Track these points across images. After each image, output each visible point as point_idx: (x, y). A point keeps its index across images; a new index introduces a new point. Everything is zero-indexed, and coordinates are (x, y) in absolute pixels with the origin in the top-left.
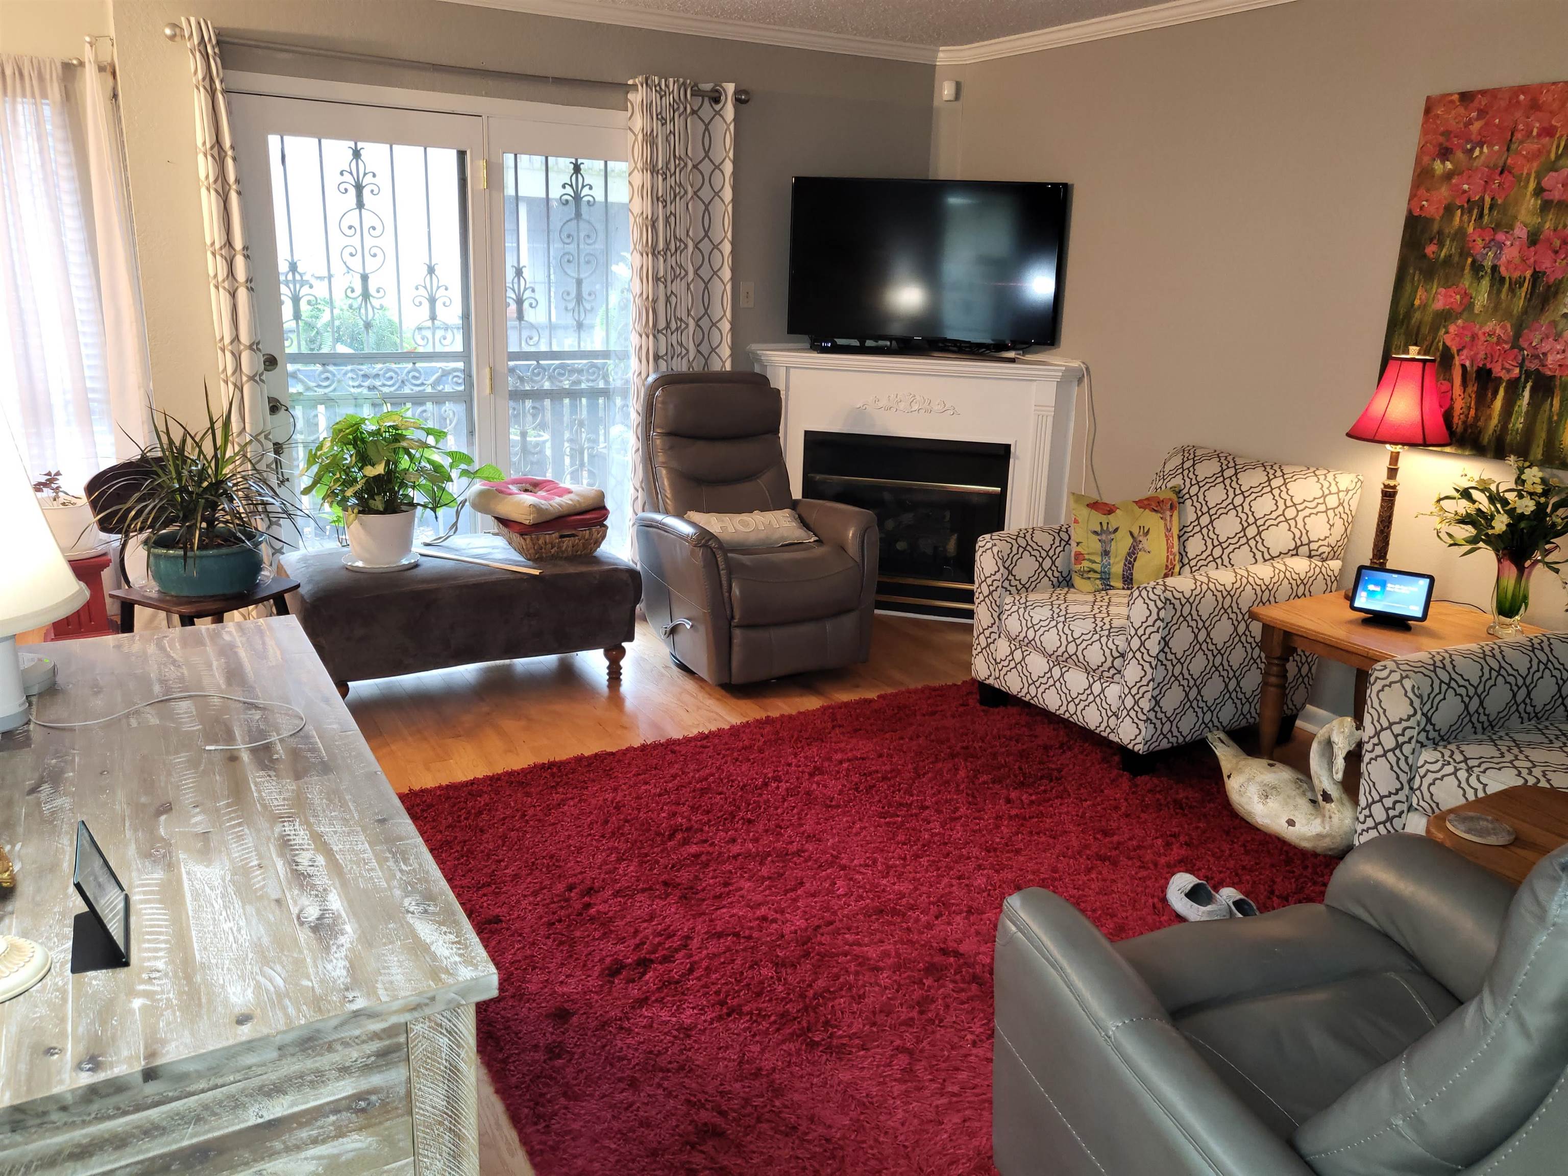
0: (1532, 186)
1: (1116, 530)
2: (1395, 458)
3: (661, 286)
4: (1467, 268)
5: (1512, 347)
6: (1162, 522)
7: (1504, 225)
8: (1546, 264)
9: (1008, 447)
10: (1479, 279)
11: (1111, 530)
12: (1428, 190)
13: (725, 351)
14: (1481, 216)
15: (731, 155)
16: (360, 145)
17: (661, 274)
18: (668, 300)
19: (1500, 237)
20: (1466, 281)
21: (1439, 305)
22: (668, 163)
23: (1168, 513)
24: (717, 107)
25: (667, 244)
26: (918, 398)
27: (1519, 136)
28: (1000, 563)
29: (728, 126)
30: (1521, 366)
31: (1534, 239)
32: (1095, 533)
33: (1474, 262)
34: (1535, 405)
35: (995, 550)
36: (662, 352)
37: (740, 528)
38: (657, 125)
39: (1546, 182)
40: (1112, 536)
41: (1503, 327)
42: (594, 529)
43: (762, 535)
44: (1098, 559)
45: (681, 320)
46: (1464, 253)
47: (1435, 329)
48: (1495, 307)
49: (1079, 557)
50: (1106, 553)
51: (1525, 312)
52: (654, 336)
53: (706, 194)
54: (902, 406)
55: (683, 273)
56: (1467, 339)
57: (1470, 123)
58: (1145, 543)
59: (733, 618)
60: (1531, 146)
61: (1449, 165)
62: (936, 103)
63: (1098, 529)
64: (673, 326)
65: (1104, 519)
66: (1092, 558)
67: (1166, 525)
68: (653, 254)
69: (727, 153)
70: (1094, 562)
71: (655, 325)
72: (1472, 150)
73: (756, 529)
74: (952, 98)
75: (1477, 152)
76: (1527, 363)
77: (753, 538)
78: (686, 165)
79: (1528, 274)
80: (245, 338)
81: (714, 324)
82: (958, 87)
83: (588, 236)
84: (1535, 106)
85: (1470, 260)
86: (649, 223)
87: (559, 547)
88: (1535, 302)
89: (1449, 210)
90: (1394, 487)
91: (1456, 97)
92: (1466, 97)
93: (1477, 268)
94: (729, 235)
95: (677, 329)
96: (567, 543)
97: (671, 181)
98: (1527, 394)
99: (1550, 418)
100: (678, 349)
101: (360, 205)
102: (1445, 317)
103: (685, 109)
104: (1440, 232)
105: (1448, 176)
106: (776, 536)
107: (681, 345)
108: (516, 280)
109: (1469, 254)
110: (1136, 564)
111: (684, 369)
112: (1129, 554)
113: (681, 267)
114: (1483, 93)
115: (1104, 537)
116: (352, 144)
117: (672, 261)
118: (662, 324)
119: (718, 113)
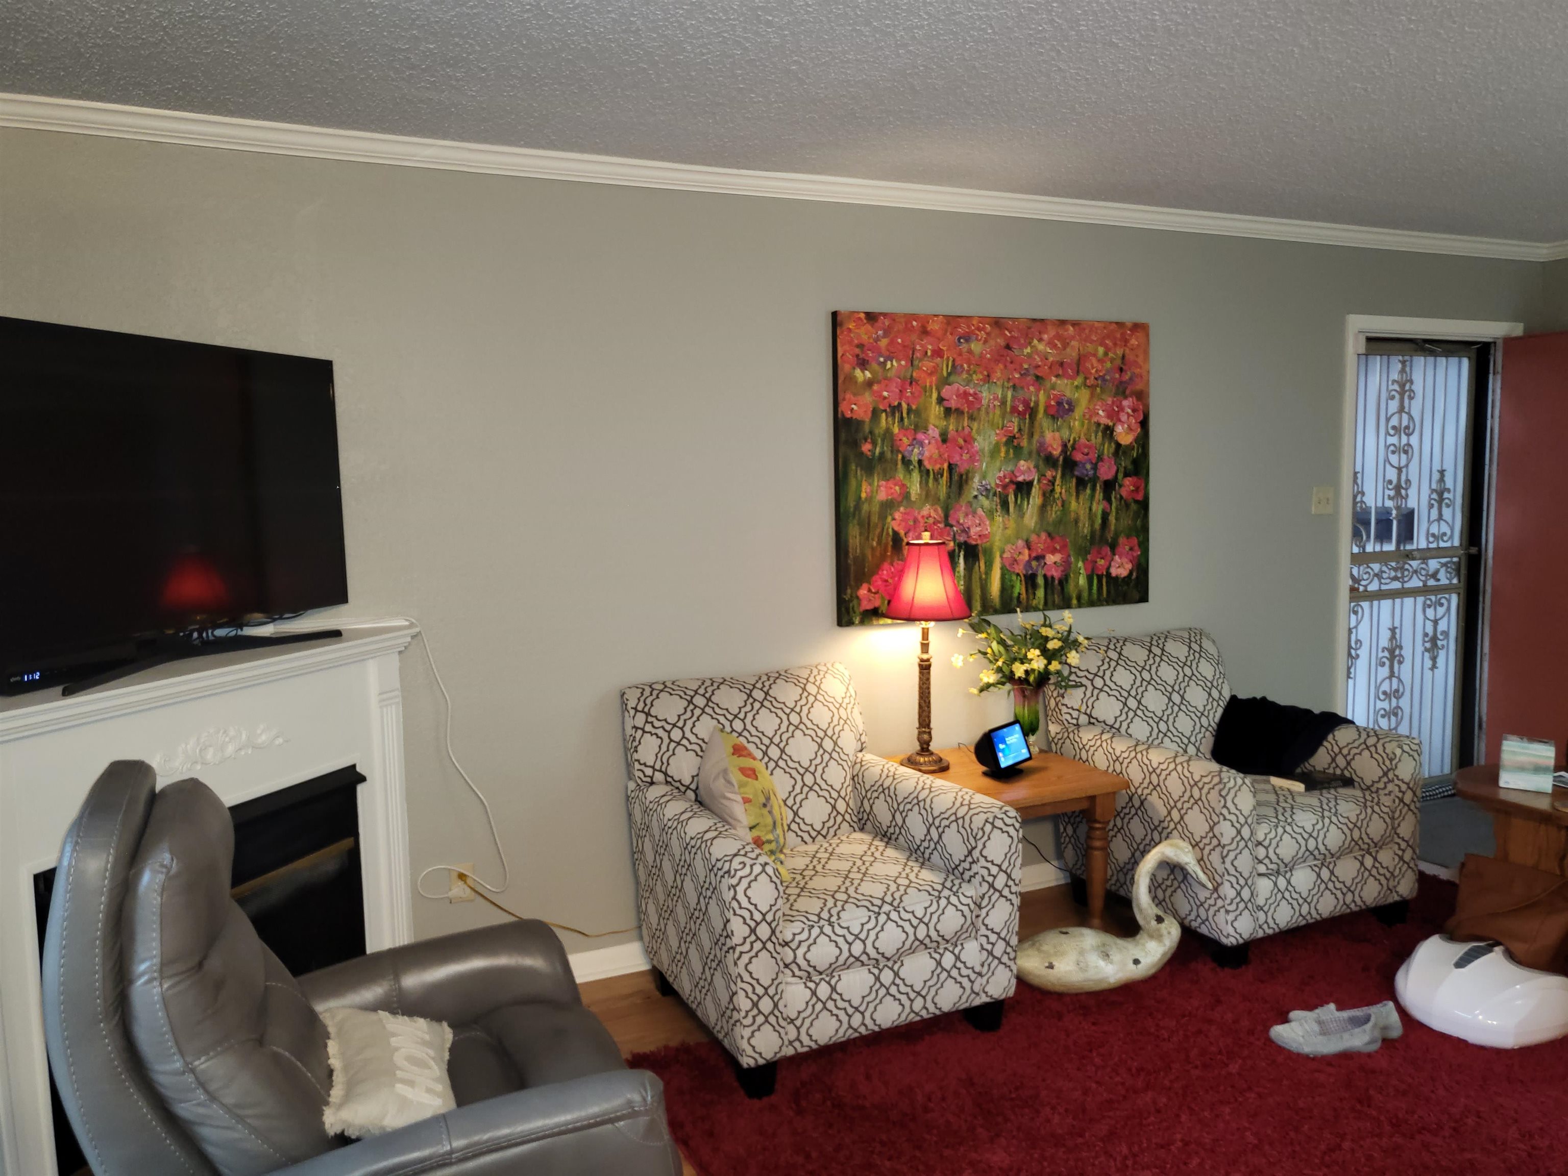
0: (935, 395)
2: (925, 634)
4: (900, 463)
5: (946, 526)
7: (920, 427)
8: (956, 459)
10: (910, 472)
12: (855, 395)
14: (902, 419)
19: (920, 436)
20: (900, 474)
21: (882, 496)
27: (918, 355)
30: (954, 539)
31: (944, 438)
33: (903, 458)
34: (969, 569)
39: (946, 391)
41: (935, 510)
46: (895, 450)
47: (883, 517)
48: (928, 496)
51: (949, 497)
56: (911, 523)
57: (877, 340)
60: (927, 365)
61: (868, 374)
72: (884, 363)
75: (889, 365)
76: (957, 537)
79: (946, 466)
84: (925, 332)
85: (900, 456)
88: (955, 488)
89: (875, 413)
90: (928, 660)
91: (862, 316)
92: (871, 317)
93: (906, 462)
98: (961, 561)
99: (980, 578)
102: (888, 506)
104: (871, 432)
105: (869, 384)
109: (899, 451)
114: (885, 315)
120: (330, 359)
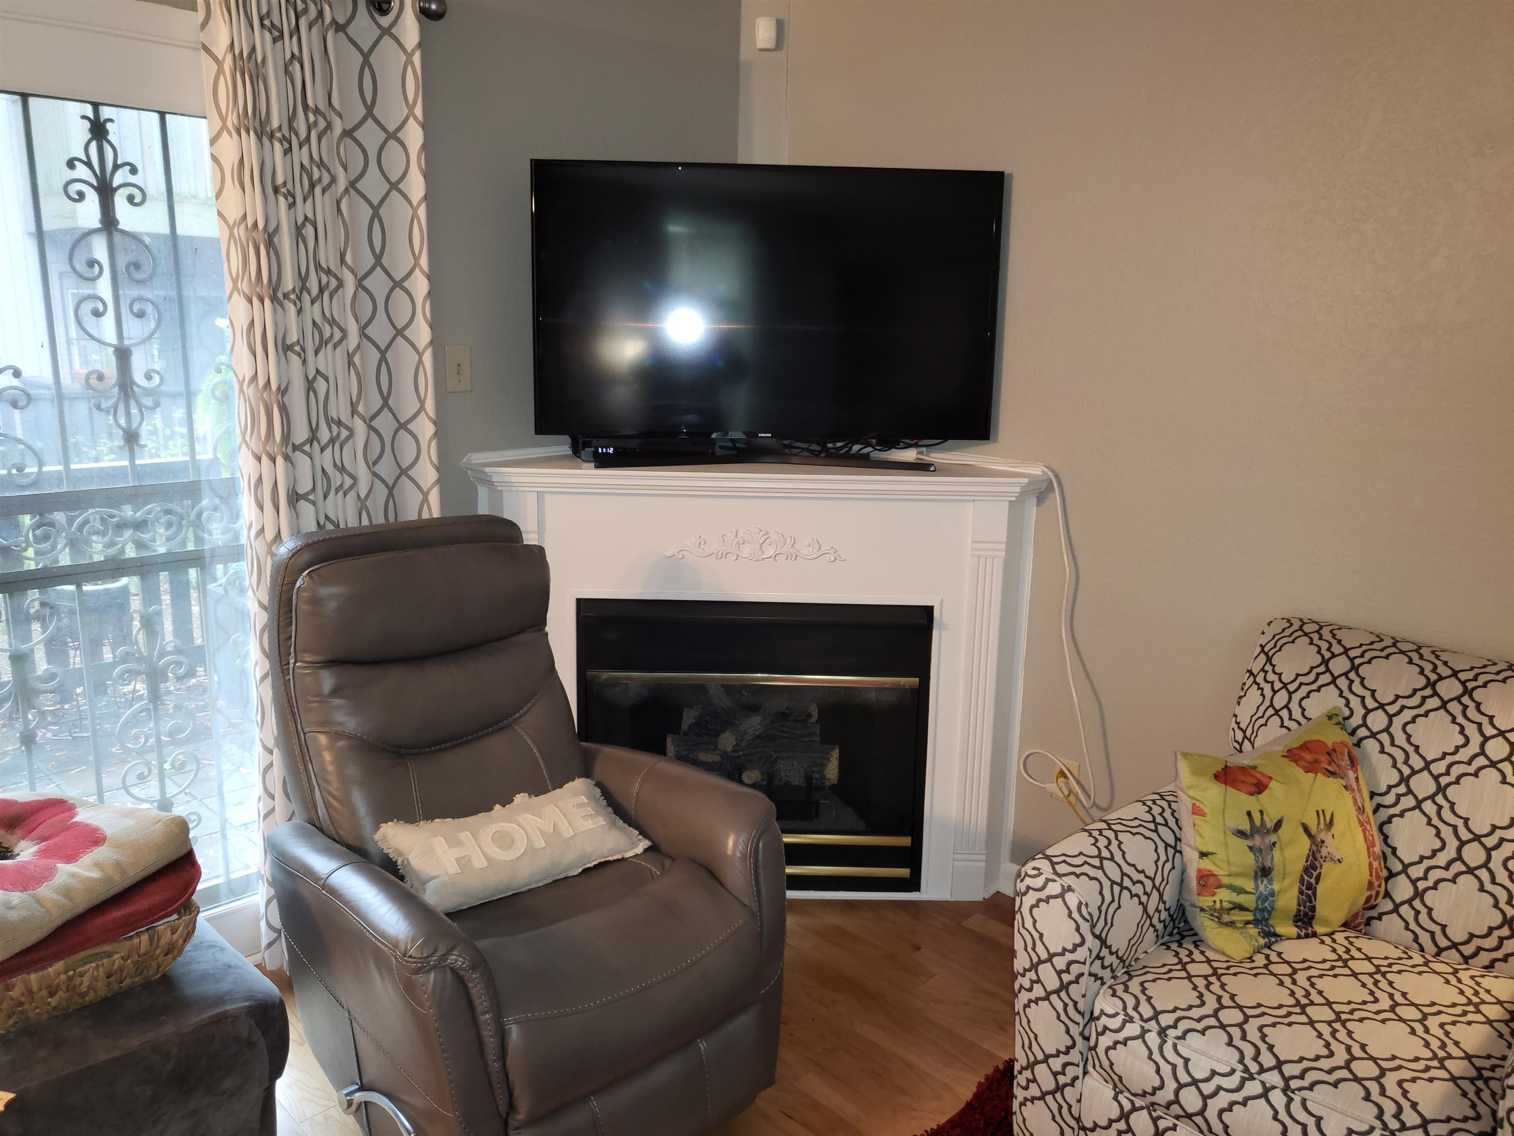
1: (1278, 824)
3: (295, 360)
6: (1347, 795)
9: (928, 611)
11: (1270, 824)
13: (427, 473)
15: (418, 111)
17: (293, 337)
18: (310, 386)
22: (292, 118)
23: (1351, 774)
24: (385, 21)
25: (303, 279)
26: (774, 537)
28: (1085, 927)
29: (409, 56)
32: (1241, 834)
35: (1072, 900)
36: (304, 486)
37: (497, 853)
38: (262, 40)
40: (1273, 838)
44: (1249, 885)
45: (339, 423)
49: (1207, 881)
50: (1264, 872)
52: (287, 458)
53: (373, 185)
54: (746, 551)
55: (338, 335)
58: (1332, 846)
59: (512, 1106)
62: (745, 53)
63: (1246, 826)
64: (324, 435)
65: (1251, 803)
66: (1239, 882)
67: (1355, 800)
68: (274, 298)
69: (411, 108)
70: (1241, 891)
71: (286, 437)
73: (531, 850)
74: (771, 44)
78: (329, 126)
81: (402, 426)
82: (780, 26)
83: (137, 266)
86: (260, 237)
94: (424, 262)
95: (332, 441)
97: (301, 156)
100: (336, 479)
103: (321, 14)
107: (342, 469)
110: (1320, 888)
111: (352, 519)
112: (1306, 870)
113: (333, 322)
115: (1257, 841)
117: (314, 312)
118: (301, 434)
119: (386, 31)
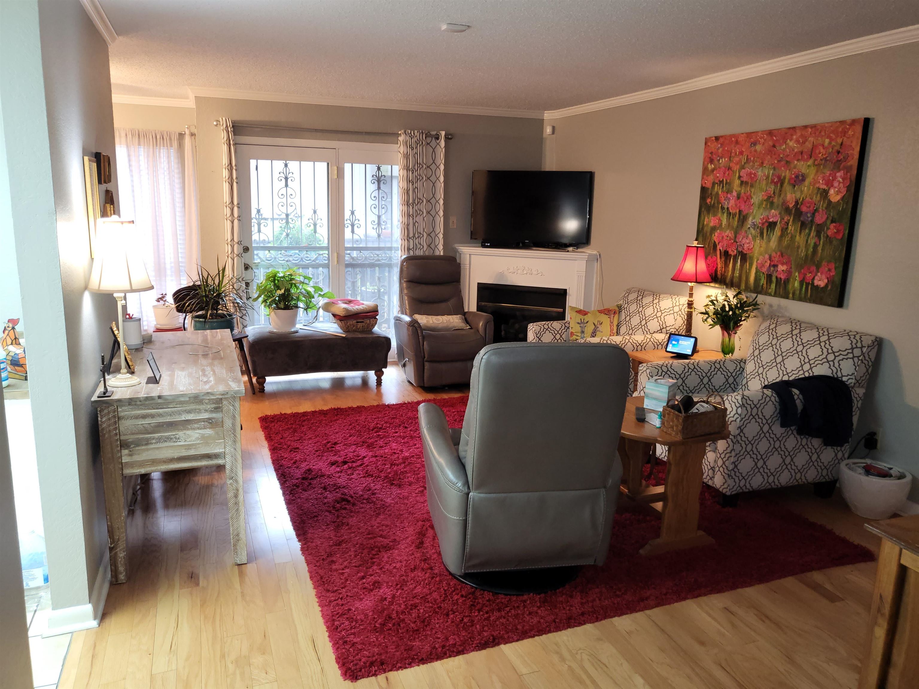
0: (737, 175)
1: (587, 322)
2: (691, 289)
3: (411, 218)
4: (720, 208)
5: (734, 242)
6: (609, 319)
7: (729, 191)
8: (743, 208)
9: (565, 290)
10: (723, 213)
11: (585, 322)
12: (707, 176)
13: (441, 247)
14: (723, 187)
15: (443, 162)
16: (287, 162)
17: (411, 213)
18: (414, 224)
19: (729, 195)
20: (720, 215)
21: (712, 224)
22: (414, 166)
23: (612, 315)
24: (438, 142)
25: (414, 200)
26: (526, 268)
27: (733, 154)
28: (535, 335)
29: (442, 149)
30: (737, 249)
31: (739, 197)
32: (578, 323)
33: (722, 206)
34: (742, 266)
35: (533, 329)
36: (411, 247)
37: (435, 321)
38: (409, 150)
39: (741, 174)
40: (586, 325)
41: (731, 233)
42: (371, 320)
43: (445, 325)
44: (579, 335)
45: (420, 233)
46: (719, 202)
47: (711, 234)
48: (729, 225)
49: (572, 334)
50: (583, 332)
51: (737, 227)
52: (408, 240)
53: (433, 178)
54: (519, 271)
55: (421, 213)
56: (721, 238)
57: (718, 149)
58: (600, 328)
59: (425, 357)
60: (736, 159)
61: (713, 166)
62: (544, 136)
63: (580, 322)
64: (417, 236)
65: (582, 317)
66: (578, 334)
67: (610, 321)
68: (407, 205)
69: (442, 161)
70: (578, 336)
71: (408, 235)
72: (719, 160)
73: (443, 322)
74: (551, 133)
75: (721, 161)
76: (739, 248)
77: (440, 326)
78: (423, 167)
79: (738, 211)
80: (236, 239)
81: (436, 235)
82: (554, 128)
83: (383, 197)
84: (737, 142)
85: (720, 205)
86: (405, 192)
87: (357, 327)
88: (740, 223)
89: (714, 184)
90: (692, 301)
91: (714, 138)
92: (717, 138)
93: (723, 208)
94: (442, 196)
95: (418, 237)
96: (360, 325)
97: (415, 174)
98: (739, 261)
99: (746, 272)
100: (419, 246)
101: (287, 185)
102: (714, 229)
103: (423, 143)
104: (711, 194)
105: (713, 170)
106: (451, 326)
107: (420, 244)
108: (351, 216)
109: (720, 203)
111: (422, 254)
112: (593, 333)
113: (420, 210)
114: (722, 137)
115: (582, 325)
116: (285, 162)
117: (416, 208)
118: (411, 235)
119: (438, 144)
120: (593, 171)
